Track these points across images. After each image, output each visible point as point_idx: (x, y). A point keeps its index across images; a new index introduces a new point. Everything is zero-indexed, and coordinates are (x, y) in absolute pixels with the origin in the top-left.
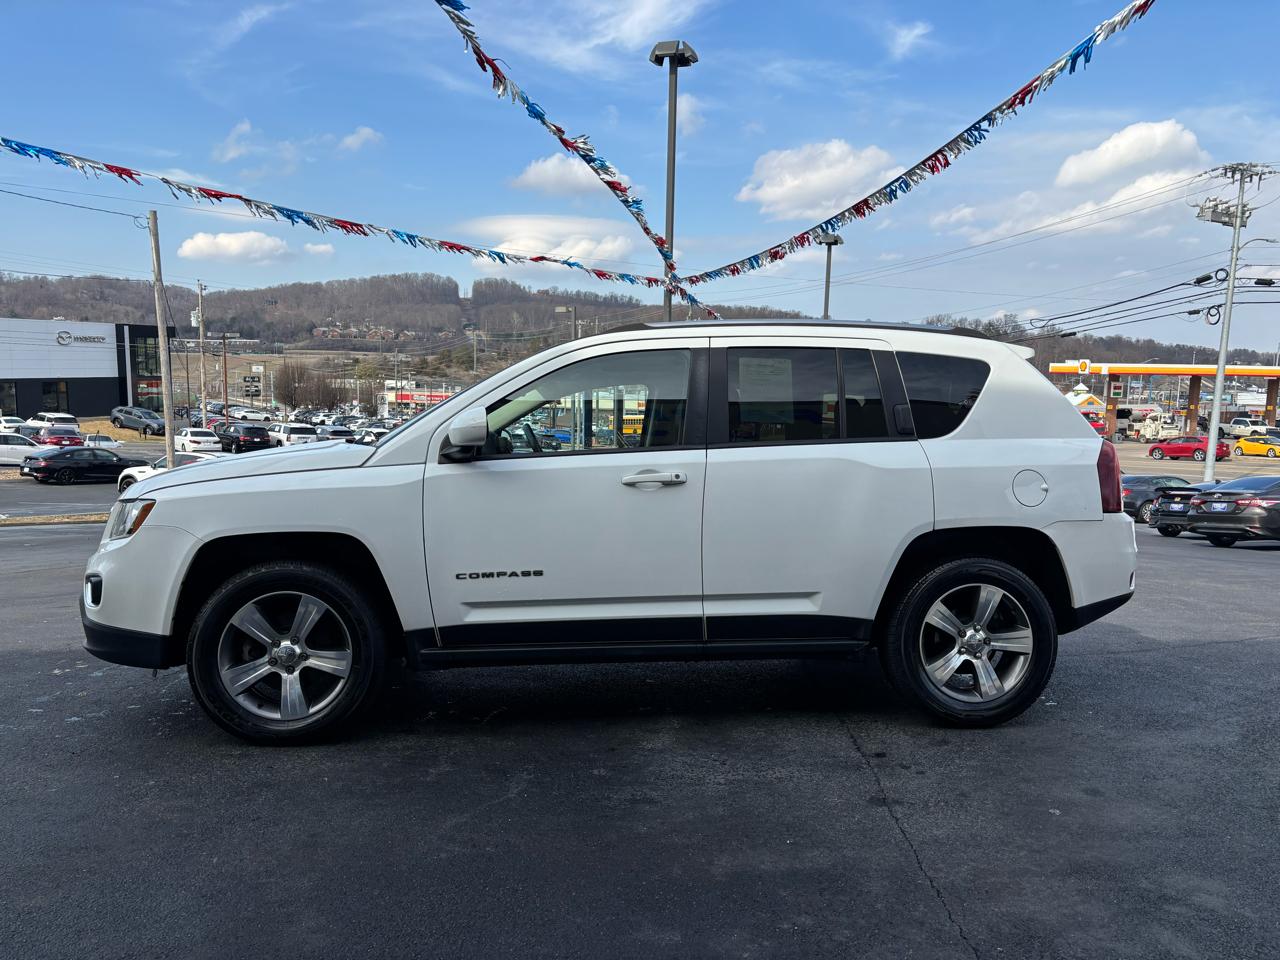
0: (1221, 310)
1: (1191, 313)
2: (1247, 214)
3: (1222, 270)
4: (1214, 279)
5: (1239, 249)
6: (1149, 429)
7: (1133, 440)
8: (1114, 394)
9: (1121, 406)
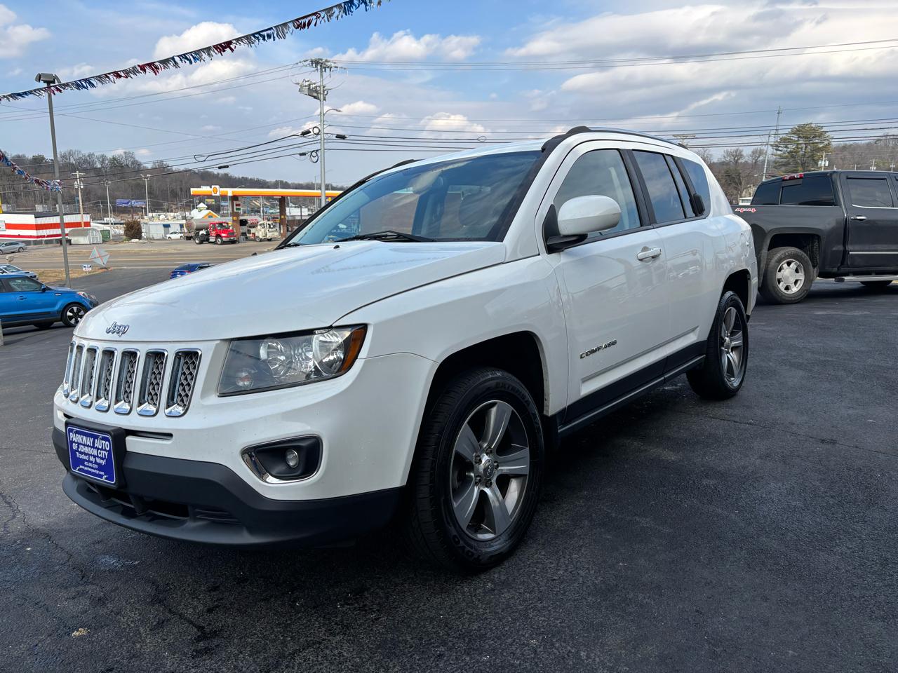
0: (319, 153)
1: (301, 154)
2: (326, 92)
3: (316, 127)
4: (312, 133)
5: (324, 115)
6: (260, 232)
7: (252, 240)
8: (237, 209)
9: (241, 218)
